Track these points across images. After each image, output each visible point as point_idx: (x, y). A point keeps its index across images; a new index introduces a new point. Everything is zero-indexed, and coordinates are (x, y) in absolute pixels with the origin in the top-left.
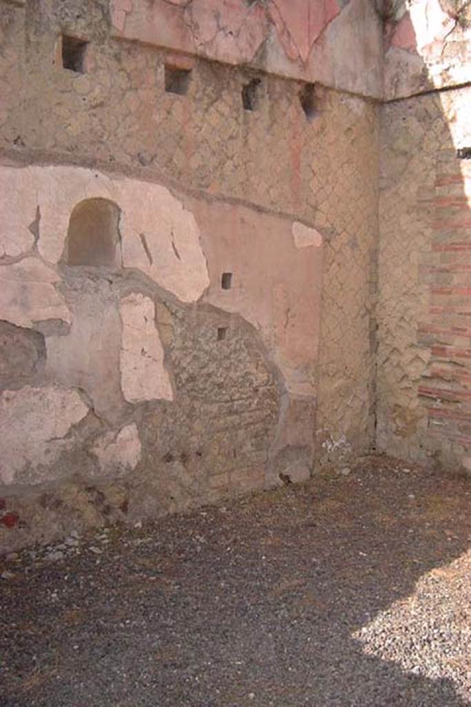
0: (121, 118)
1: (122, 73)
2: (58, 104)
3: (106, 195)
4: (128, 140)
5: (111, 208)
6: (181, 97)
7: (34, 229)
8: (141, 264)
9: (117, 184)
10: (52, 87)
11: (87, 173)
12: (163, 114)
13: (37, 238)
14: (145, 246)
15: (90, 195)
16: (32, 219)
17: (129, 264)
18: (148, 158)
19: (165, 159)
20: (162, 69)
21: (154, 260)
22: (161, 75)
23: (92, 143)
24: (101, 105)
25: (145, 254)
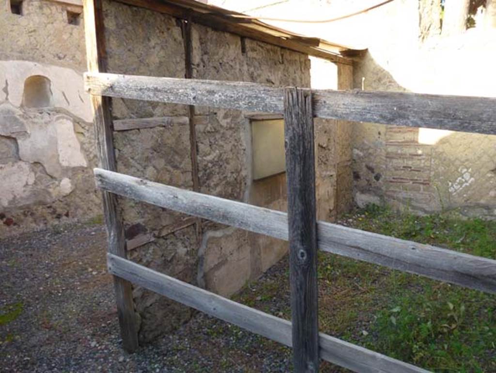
0: (45, 37)
1: (44, 15)
2: (11, 31)
3: (41, 74)
4: (51, 48)
5: (45, 79)
6: (77, 27)
7: (6, 90)
8: (64, 105)
9: (48, 69)
10: (7, 23)
11: (31, 64)
12: (68, 35)
13: (7, 94)
14: (65, 97)
15: (33, 74)
16: (4, 86)
17: (57, 106)
18: (63, 56)
19: (71, 57)
20: (65, 13)
21: (70, 103)
22: (65, 16)
23: (32, 49)
24: (34, 31)
25: (65, 100)
